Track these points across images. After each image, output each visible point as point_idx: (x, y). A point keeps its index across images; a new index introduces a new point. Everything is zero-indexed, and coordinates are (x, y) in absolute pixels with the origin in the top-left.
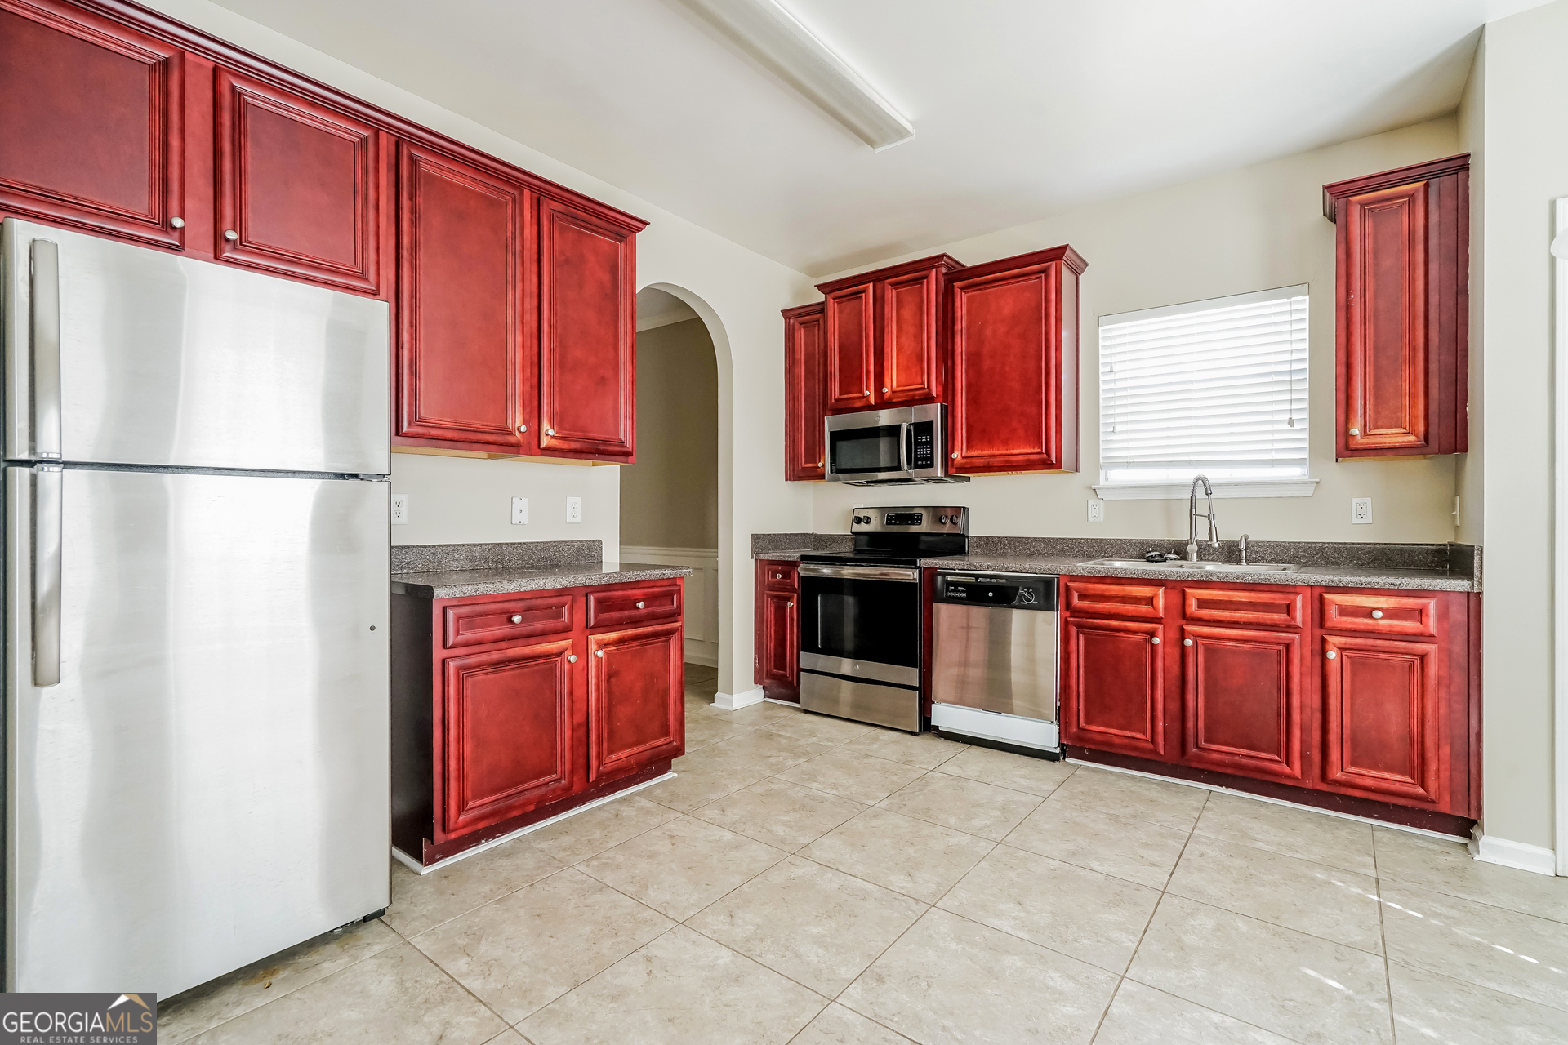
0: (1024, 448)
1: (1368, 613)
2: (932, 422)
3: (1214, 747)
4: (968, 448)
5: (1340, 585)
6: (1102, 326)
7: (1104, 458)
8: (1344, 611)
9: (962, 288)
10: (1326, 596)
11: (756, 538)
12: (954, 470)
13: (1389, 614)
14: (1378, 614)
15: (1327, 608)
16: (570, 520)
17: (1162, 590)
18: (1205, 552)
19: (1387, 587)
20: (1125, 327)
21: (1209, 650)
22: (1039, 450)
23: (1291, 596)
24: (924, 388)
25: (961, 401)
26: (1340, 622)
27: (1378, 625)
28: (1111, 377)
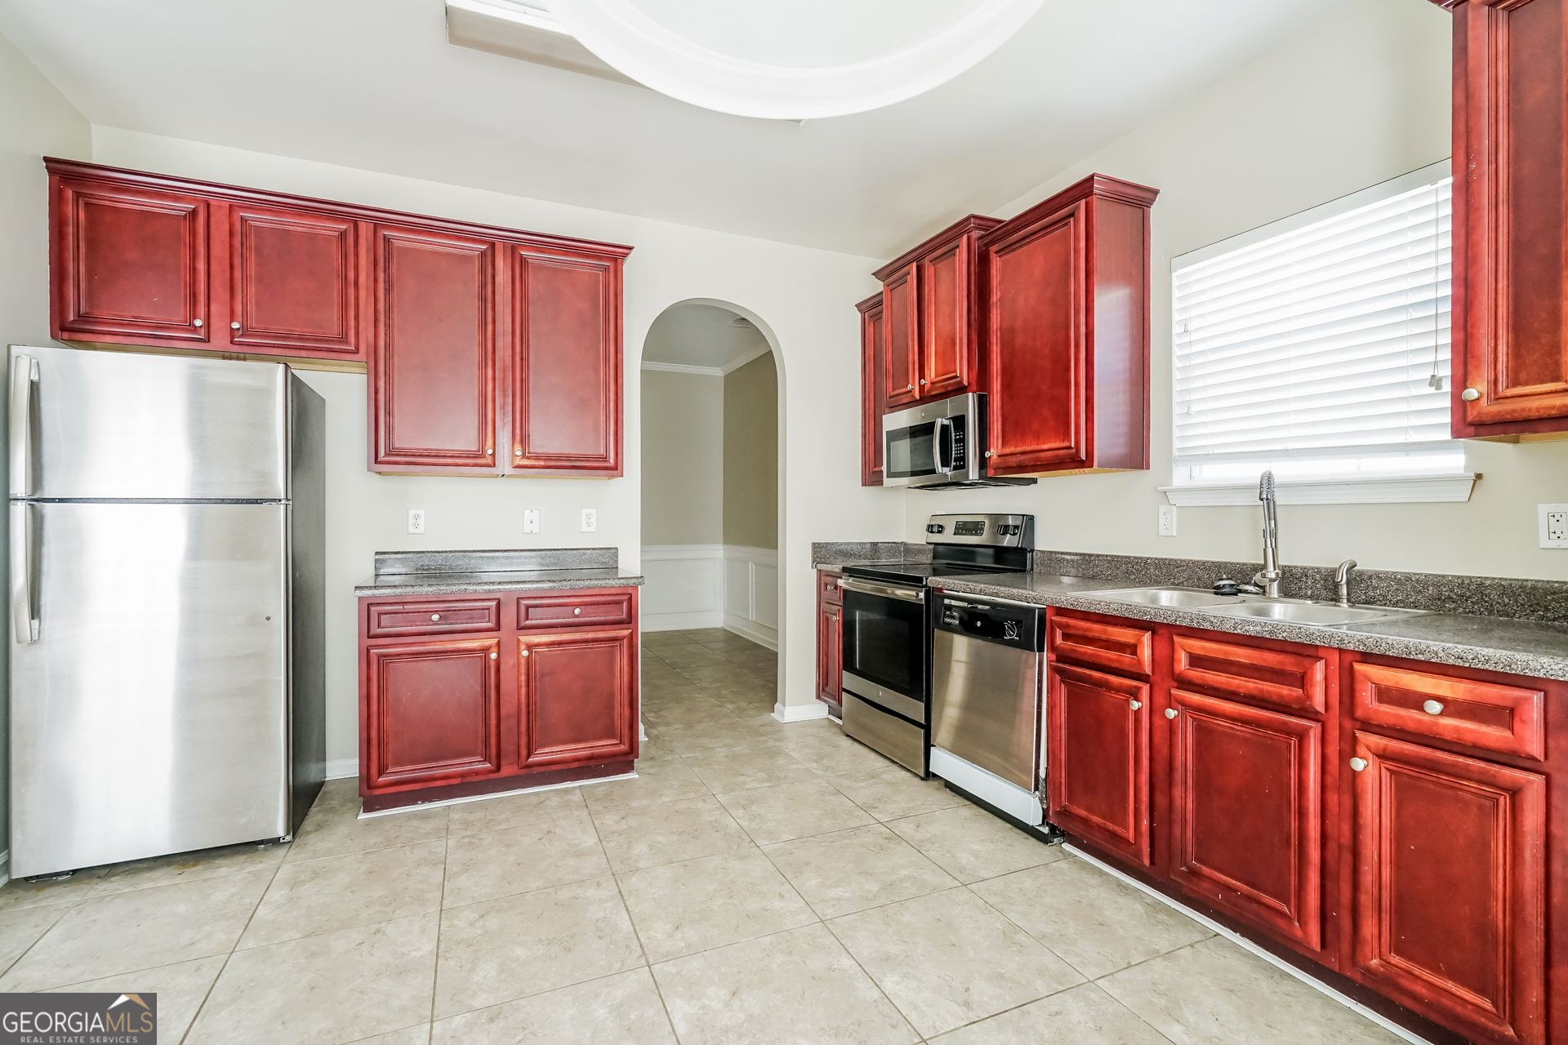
0: (1054, 442)
1: (1417, 701)
2: (964, 416)
3: (1206, 870)
4: (1004, 445)
5: (1376, 651)
6: (1175, 271)
7: (1179, 449)
8: (1385, 695)
9: (997, 252)
10: (1358, 667)
11: (817, 548)
12: (993, 471)
13: (1451, 707)
14: (1434, 707)
15: (1358, 686)
16: (585, 528)
17: (1147, 637)
18: (1293, 583)
19: (1451, 661)
20: (1204, 269)
21: (1201, 730)
22: (1066, 444)
23: (1307, 662)
24: (956, 377)
25: (996, 386)
26: (1377, 711)
27: (1437, 724)
28: (1186, 339)
